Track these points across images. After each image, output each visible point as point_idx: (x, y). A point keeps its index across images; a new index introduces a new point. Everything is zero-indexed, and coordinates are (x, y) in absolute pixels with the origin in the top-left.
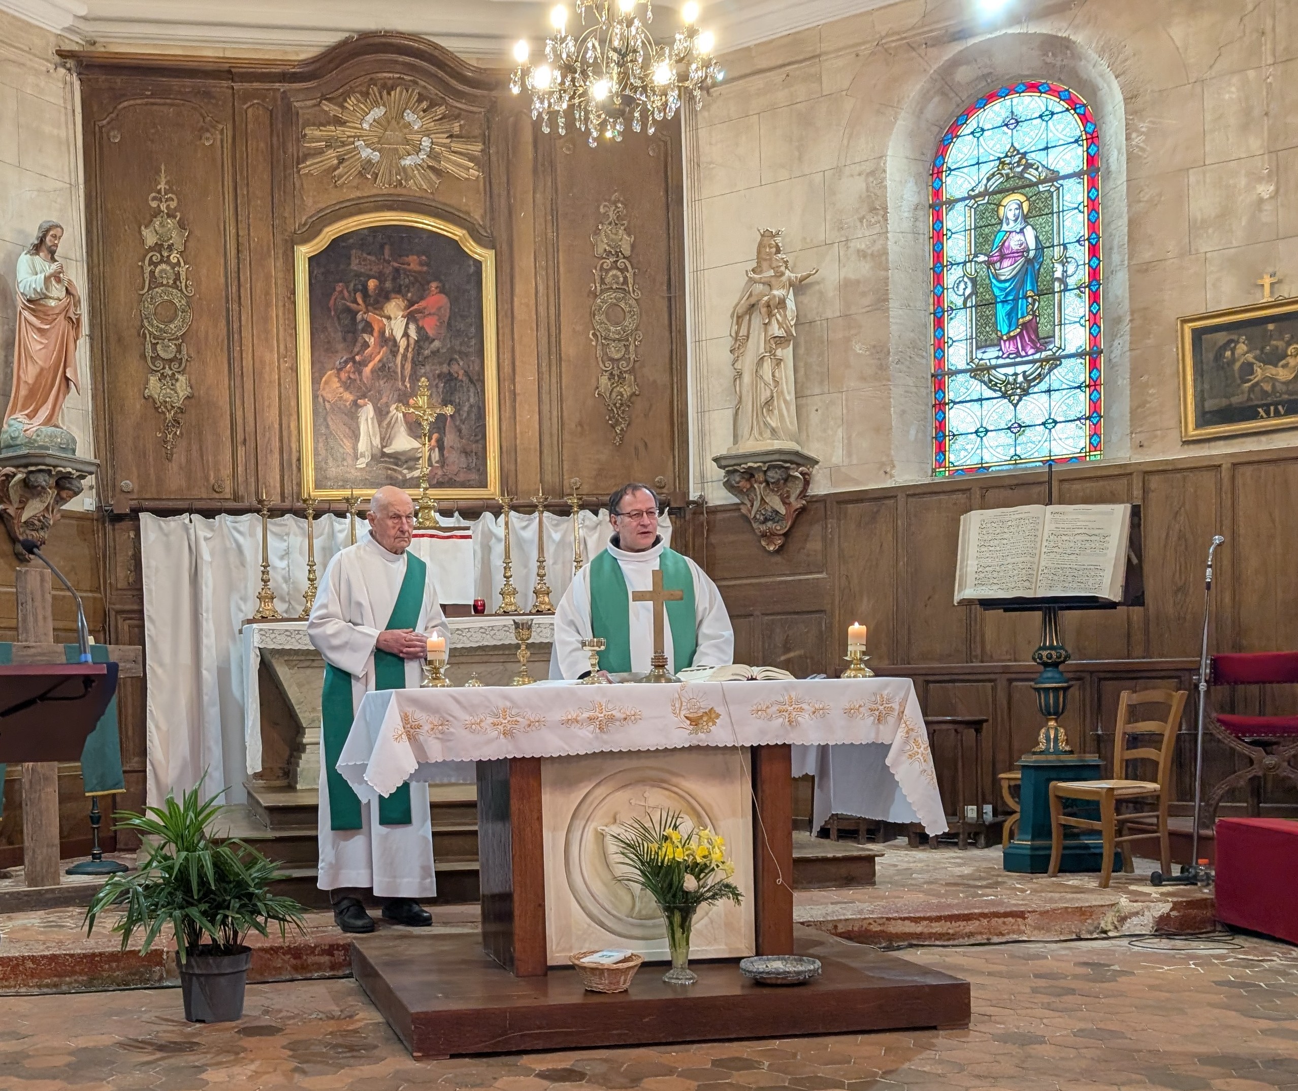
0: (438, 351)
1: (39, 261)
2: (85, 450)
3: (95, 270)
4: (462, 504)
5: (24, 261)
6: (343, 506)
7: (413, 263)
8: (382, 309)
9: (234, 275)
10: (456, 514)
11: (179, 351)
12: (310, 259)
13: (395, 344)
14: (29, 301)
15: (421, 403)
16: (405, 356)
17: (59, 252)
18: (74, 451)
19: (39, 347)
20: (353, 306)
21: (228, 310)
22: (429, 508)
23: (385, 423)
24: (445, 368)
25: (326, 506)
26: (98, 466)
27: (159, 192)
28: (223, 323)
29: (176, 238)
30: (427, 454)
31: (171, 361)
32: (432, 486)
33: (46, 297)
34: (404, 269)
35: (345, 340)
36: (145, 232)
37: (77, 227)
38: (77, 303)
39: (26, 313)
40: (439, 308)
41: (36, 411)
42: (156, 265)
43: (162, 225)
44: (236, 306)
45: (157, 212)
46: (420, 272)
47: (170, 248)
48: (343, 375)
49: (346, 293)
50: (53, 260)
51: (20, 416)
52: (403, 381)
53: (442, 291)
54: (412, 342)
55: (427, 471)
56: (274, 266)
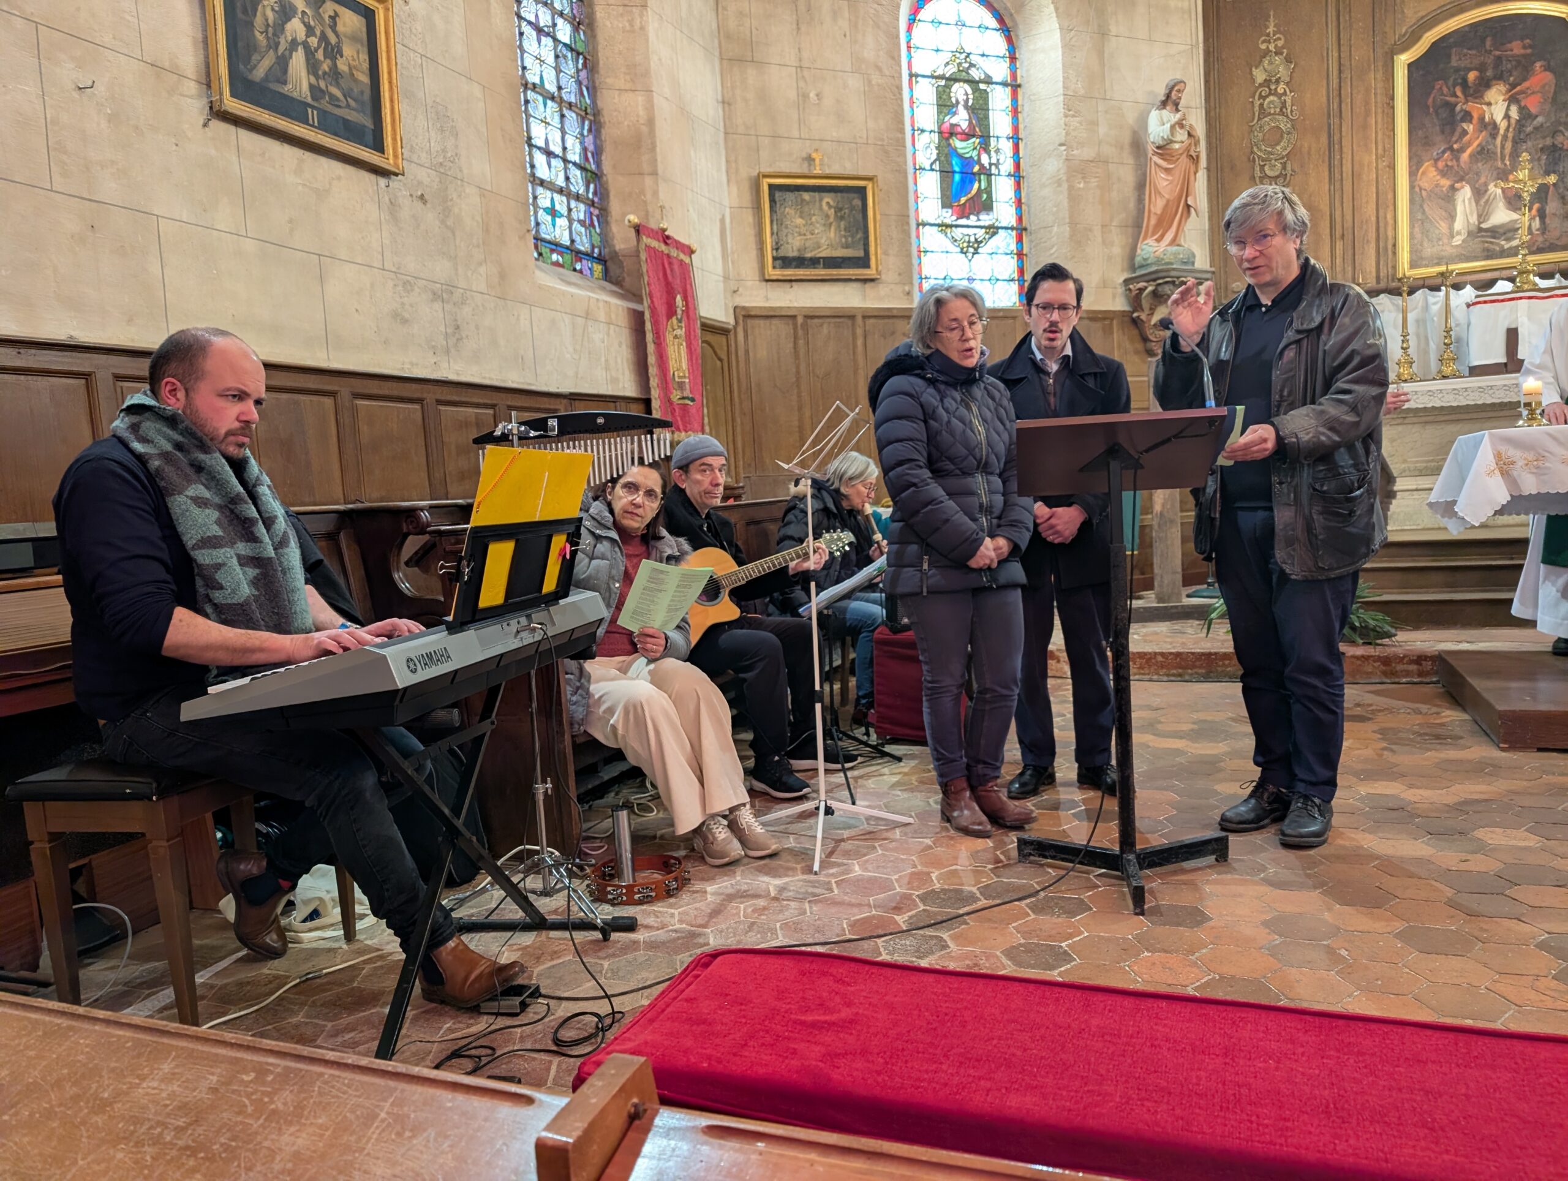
0: (1542, 125)
1: (1165, 113)
2: (1202, 262)
3: (1212, 114)
4: (1562, 265)
5: (1154, 116)
6: (1439, 281)
7: (1517, 48)
8: (1482, 97)
9: (1336, 93)
10: (1558, 276)
11: (1284, 168)
12: (1409, 65)
13: (1495, 126)
14: (1158, 148)
15: (1521, 177)
16: (1505, 137)
17: (1182, 103)
18: (1193, 263)
19: (1165, 183)
20: (1452, 100)
21: (1329, 125)
22: (1528, 272)
23: (1482, 202)
24: (1548, 141)
25: (1421, 283)
26: (1213, 273)
27: (1268, 35)
28: (1324, 139)
29: (1283, 72)
30: (1527, 224)
31: (1277, 177)
32: (1531, 253)
33: (1172, 142)
34: (1506, 56)
35: (1443, 132)
36: (1255, 72)
37: (1197, 79)
38: (1197, 143)
39: (1156, 159)
40: (1543, 86)
41: (1162, 236)
42: (1264, 98)
43: (1270, 63)
44: (1337, 120)
45: (1267, 52)
46: (1524, 56)
47: (1278, 81)
48: (1441, 164)
49: (1445, 90)
50: (1177, 110)
51: (1151, 241)
52: (1503, 159)
53: (1548, 68)
54: (1513, 122)
55: (1527, 238)
56: (1374, 79)
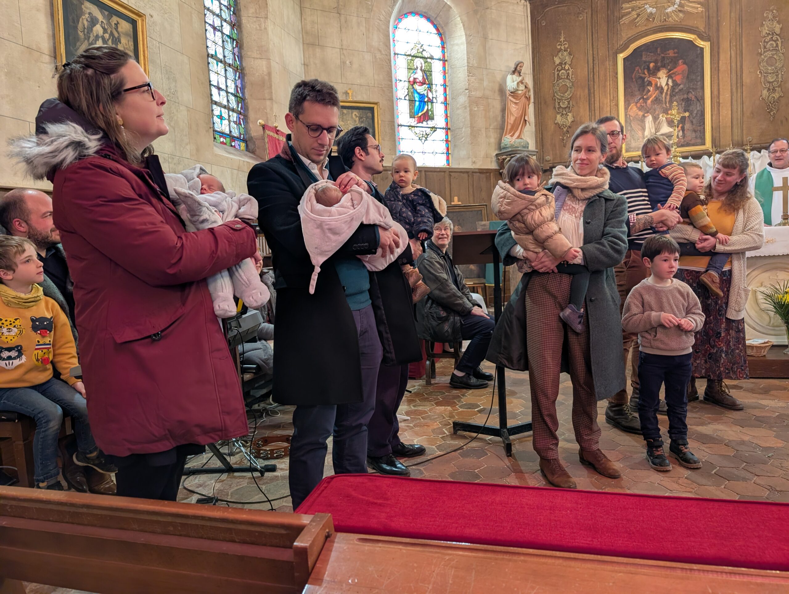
0: (682, 89)
1: (515, 77)
2: (532, 147)
3: (536, 77)
4: (692, 153)
5: (509, 78)
7: (671, 53)
8: (656, 75)
9: (592, 70)
10: (690, 158)
11: (569, 104)
12: (624, 59)
13: (662, 88)
14: (511, 93)
15: (673, 113)
16: (666, 94)
17: (522, 72)
18: (528, 147)
19: (515, 109)
20: (643, 75)
21: (589, 85)
22: (677, 156)
23: (657, 123)
24: (685, 96)
26: (537, 152)
27: (561, 42)
28: (587, 91)
29: (568, 59)
30: (676, 134)
31: (566, 108)
32: (678, 147)
33: (518, 90)
34: (667, 57)
35: (639, 90)
36: (555, 59)
37: (529, 61)
38: (529, 91)
39: (510, 97)
40: (683, 71)
41: (514, 134)
42: (560, 71)
43: (562, 55)
44: (592, 83)
45: (560, 50)
46: (674, 57)
47: (565, 64)
48: (638, 105)
49: (640, 71)
50: (520, 75)
51: (508, 136)
52: (666, 104)
53: (685, 63)
54: (670, 87)
55: (676, 141)
56: (608, 64)
